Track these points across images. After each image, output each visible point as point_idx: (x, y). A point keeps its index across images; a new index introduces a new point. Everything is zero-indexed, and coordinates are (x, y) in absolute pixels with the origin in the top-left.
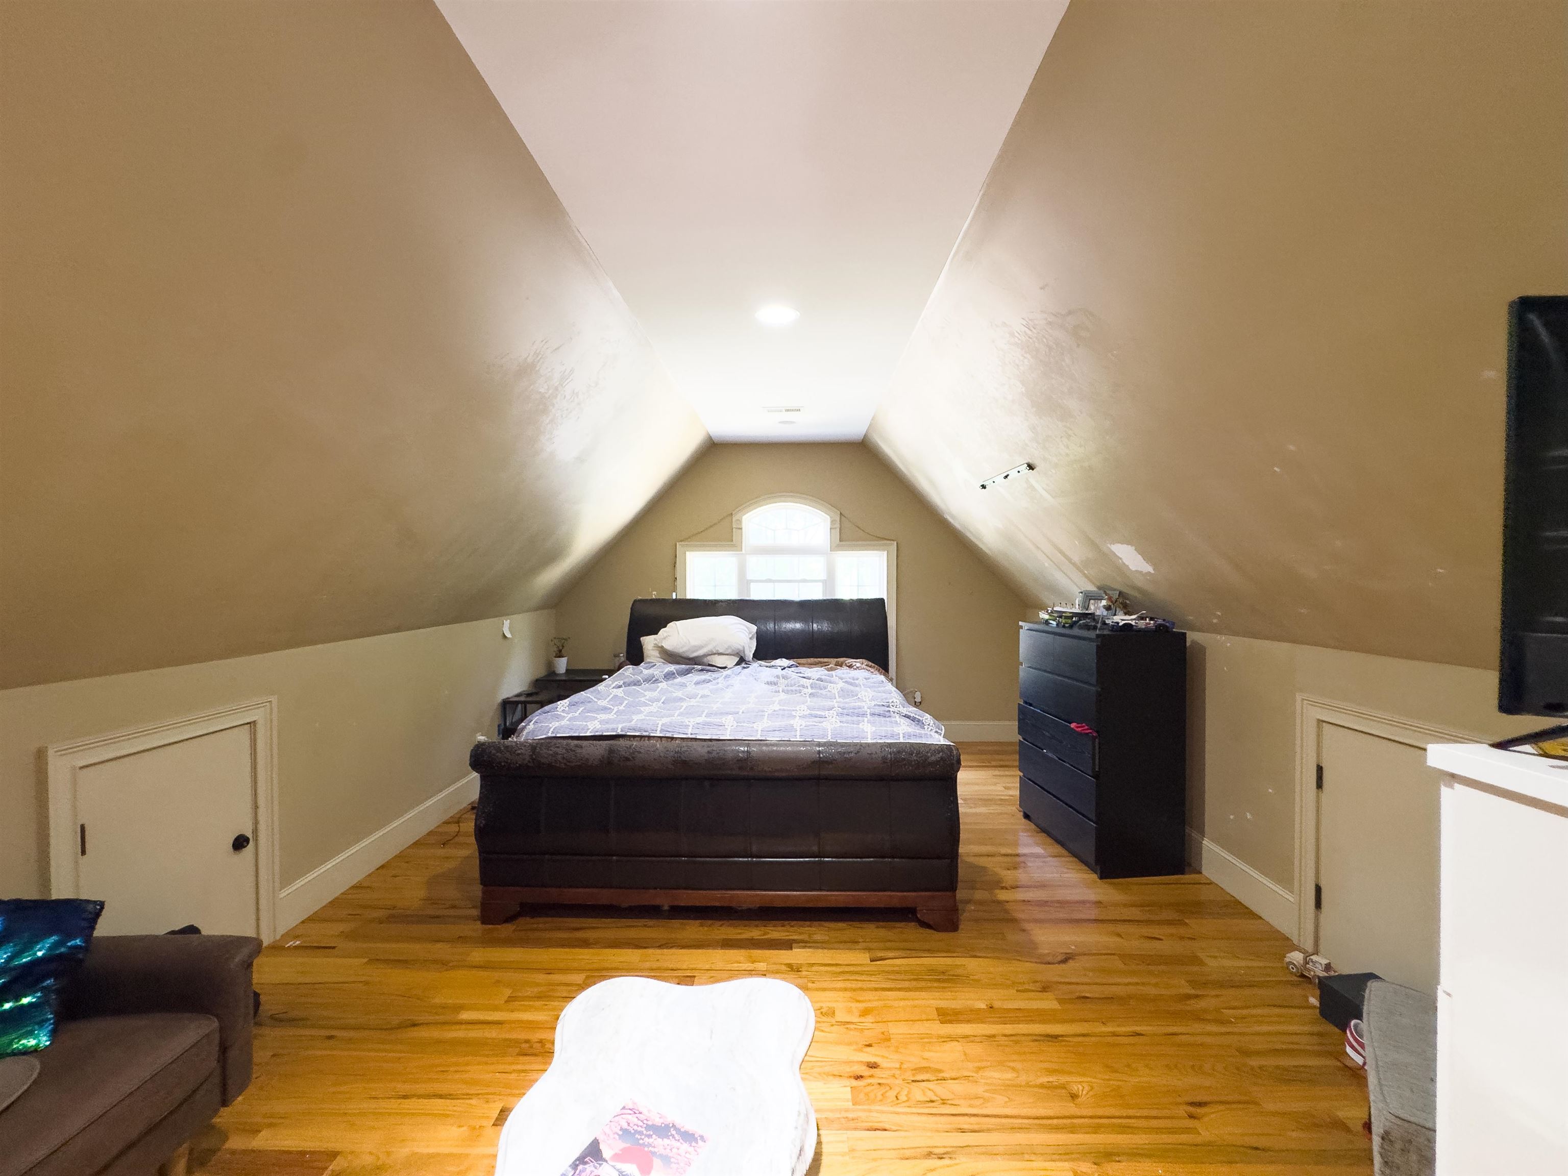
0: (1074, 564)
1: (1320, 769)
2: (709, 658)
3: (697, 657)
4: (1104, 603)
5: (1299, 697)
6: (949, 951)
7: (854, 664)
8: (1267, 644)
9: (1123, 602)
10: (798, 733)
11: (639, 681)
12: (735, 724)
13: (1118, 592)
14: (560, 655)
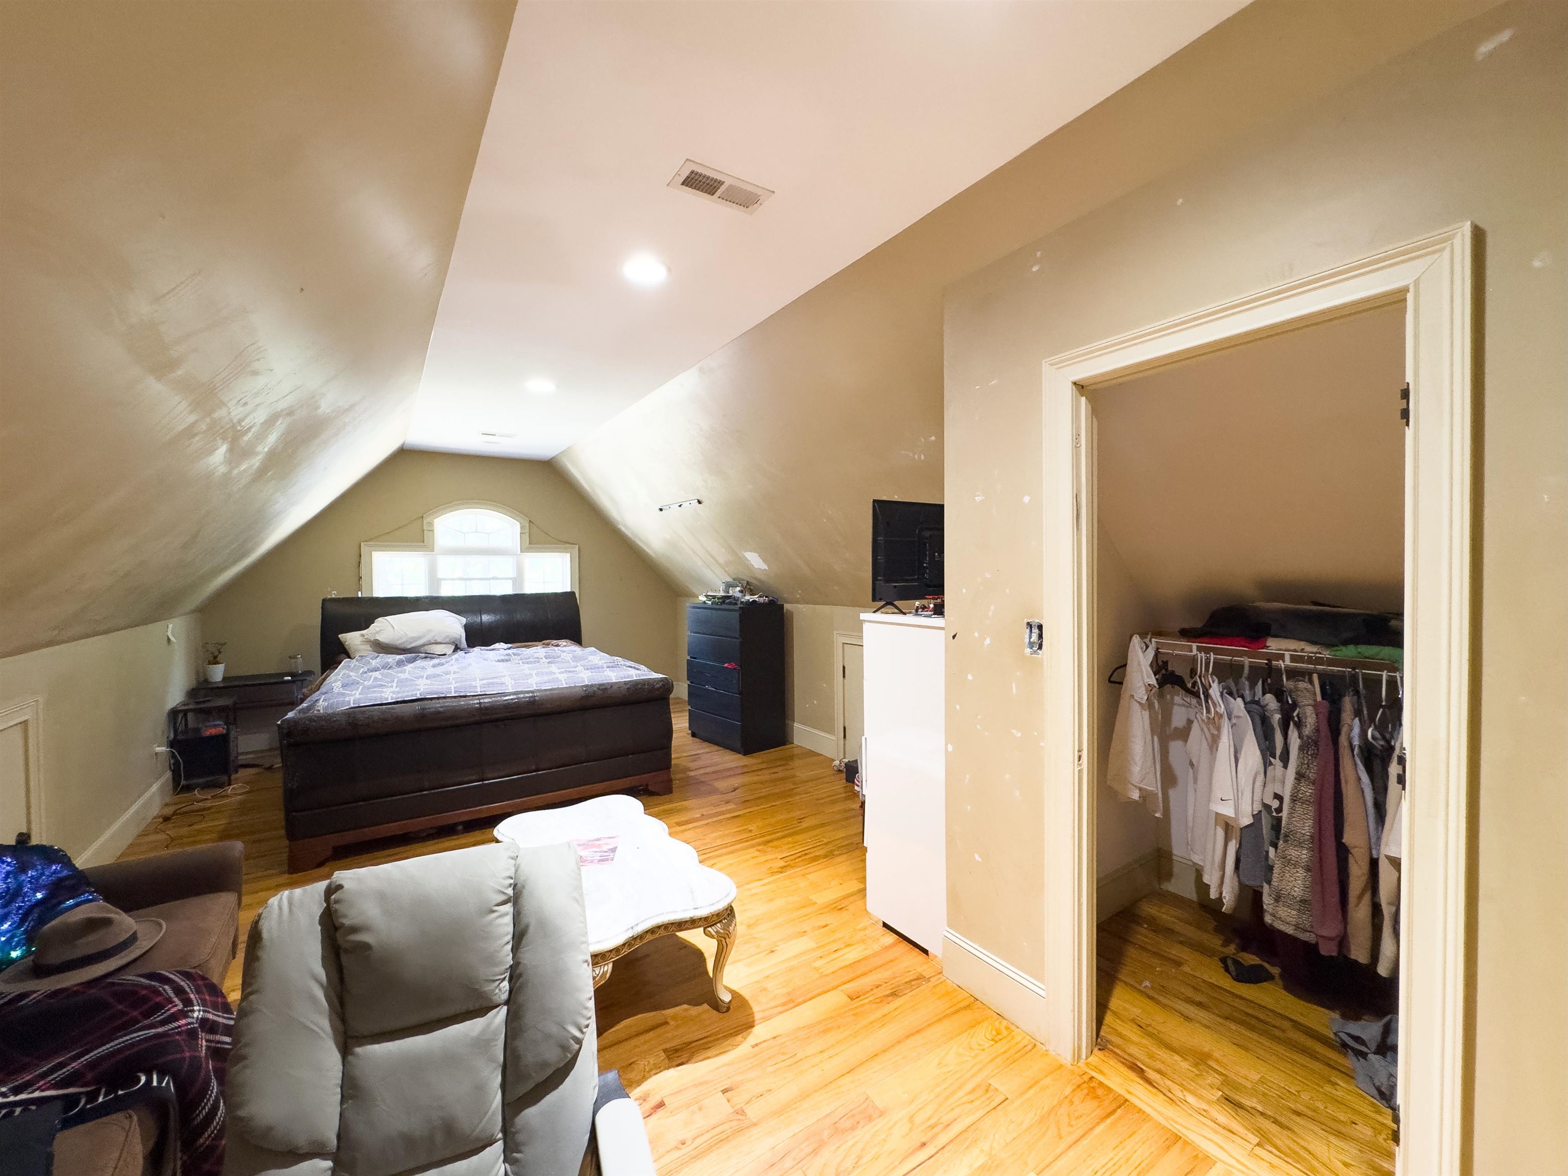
0: (720, 564)
1: (844, 668)
2: (426, 647)
3: (413, 648)
4: (738, 589)
5: (835, 632)
6: (671, 801)
7: (560, 643)
8: (821, 606)
9: (749, 588)
10: (564, 682)
11: (378, 668)
12: (513, 682)
13: (746, 582)
14: (215, 661)
